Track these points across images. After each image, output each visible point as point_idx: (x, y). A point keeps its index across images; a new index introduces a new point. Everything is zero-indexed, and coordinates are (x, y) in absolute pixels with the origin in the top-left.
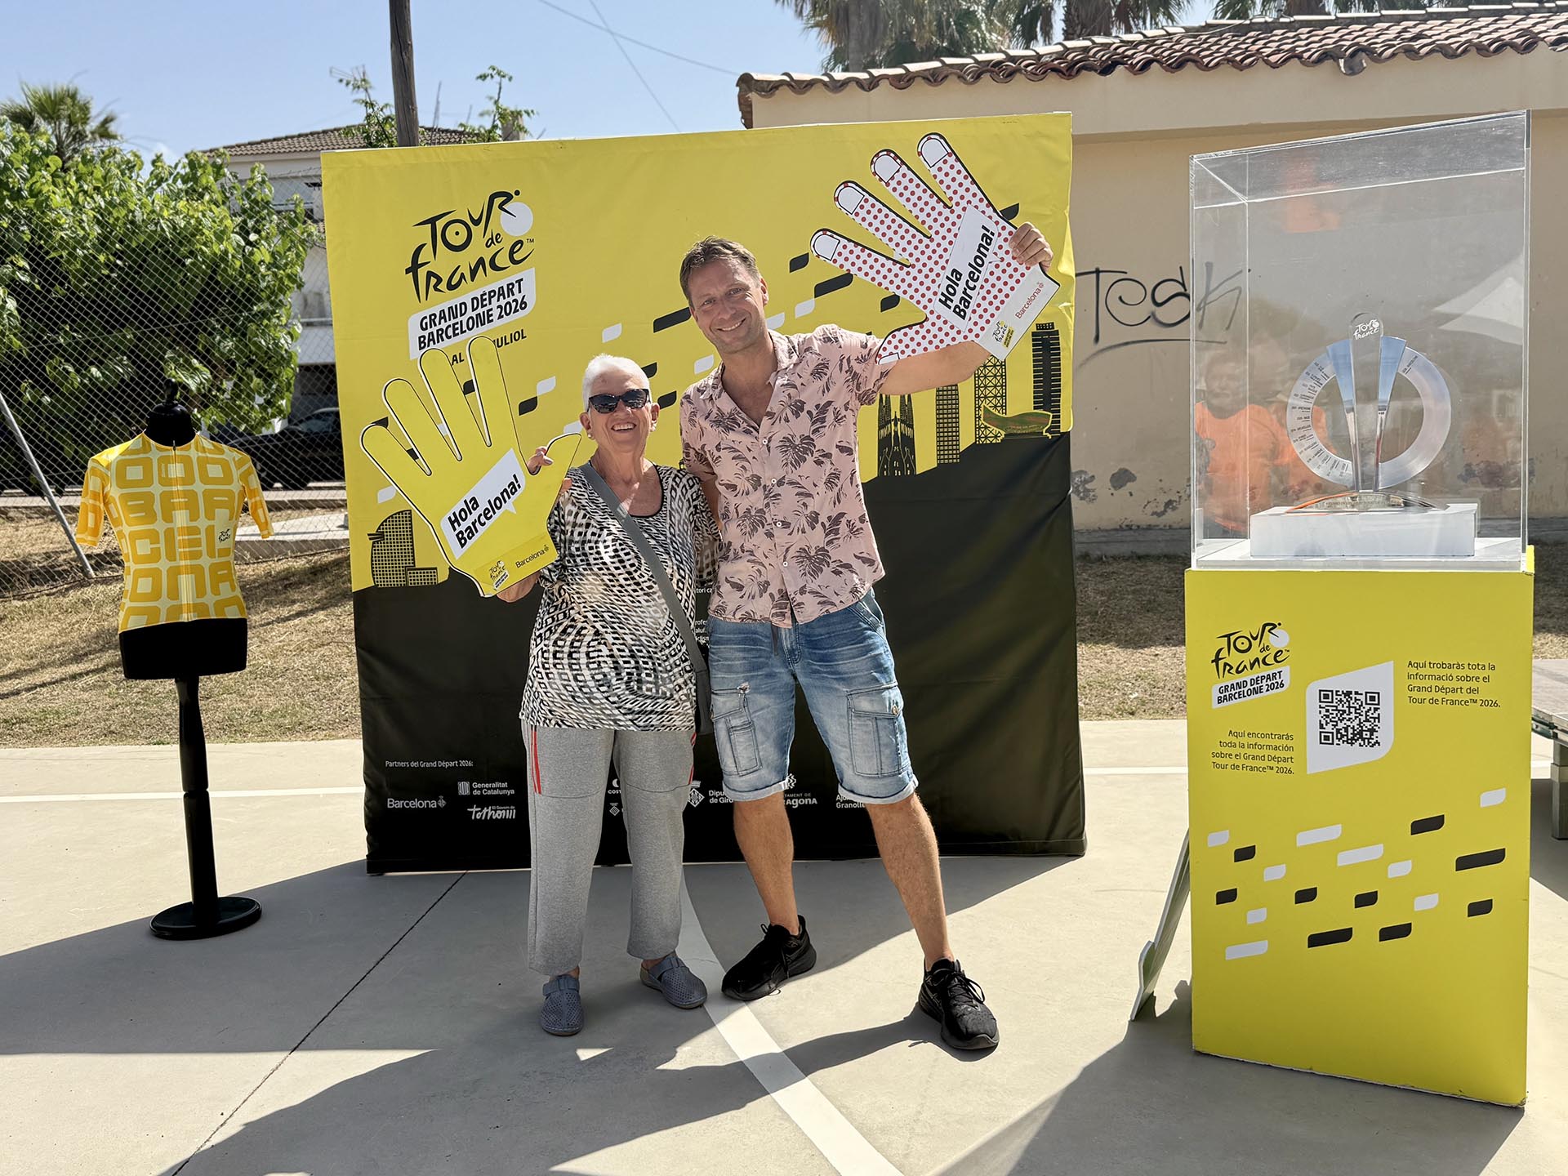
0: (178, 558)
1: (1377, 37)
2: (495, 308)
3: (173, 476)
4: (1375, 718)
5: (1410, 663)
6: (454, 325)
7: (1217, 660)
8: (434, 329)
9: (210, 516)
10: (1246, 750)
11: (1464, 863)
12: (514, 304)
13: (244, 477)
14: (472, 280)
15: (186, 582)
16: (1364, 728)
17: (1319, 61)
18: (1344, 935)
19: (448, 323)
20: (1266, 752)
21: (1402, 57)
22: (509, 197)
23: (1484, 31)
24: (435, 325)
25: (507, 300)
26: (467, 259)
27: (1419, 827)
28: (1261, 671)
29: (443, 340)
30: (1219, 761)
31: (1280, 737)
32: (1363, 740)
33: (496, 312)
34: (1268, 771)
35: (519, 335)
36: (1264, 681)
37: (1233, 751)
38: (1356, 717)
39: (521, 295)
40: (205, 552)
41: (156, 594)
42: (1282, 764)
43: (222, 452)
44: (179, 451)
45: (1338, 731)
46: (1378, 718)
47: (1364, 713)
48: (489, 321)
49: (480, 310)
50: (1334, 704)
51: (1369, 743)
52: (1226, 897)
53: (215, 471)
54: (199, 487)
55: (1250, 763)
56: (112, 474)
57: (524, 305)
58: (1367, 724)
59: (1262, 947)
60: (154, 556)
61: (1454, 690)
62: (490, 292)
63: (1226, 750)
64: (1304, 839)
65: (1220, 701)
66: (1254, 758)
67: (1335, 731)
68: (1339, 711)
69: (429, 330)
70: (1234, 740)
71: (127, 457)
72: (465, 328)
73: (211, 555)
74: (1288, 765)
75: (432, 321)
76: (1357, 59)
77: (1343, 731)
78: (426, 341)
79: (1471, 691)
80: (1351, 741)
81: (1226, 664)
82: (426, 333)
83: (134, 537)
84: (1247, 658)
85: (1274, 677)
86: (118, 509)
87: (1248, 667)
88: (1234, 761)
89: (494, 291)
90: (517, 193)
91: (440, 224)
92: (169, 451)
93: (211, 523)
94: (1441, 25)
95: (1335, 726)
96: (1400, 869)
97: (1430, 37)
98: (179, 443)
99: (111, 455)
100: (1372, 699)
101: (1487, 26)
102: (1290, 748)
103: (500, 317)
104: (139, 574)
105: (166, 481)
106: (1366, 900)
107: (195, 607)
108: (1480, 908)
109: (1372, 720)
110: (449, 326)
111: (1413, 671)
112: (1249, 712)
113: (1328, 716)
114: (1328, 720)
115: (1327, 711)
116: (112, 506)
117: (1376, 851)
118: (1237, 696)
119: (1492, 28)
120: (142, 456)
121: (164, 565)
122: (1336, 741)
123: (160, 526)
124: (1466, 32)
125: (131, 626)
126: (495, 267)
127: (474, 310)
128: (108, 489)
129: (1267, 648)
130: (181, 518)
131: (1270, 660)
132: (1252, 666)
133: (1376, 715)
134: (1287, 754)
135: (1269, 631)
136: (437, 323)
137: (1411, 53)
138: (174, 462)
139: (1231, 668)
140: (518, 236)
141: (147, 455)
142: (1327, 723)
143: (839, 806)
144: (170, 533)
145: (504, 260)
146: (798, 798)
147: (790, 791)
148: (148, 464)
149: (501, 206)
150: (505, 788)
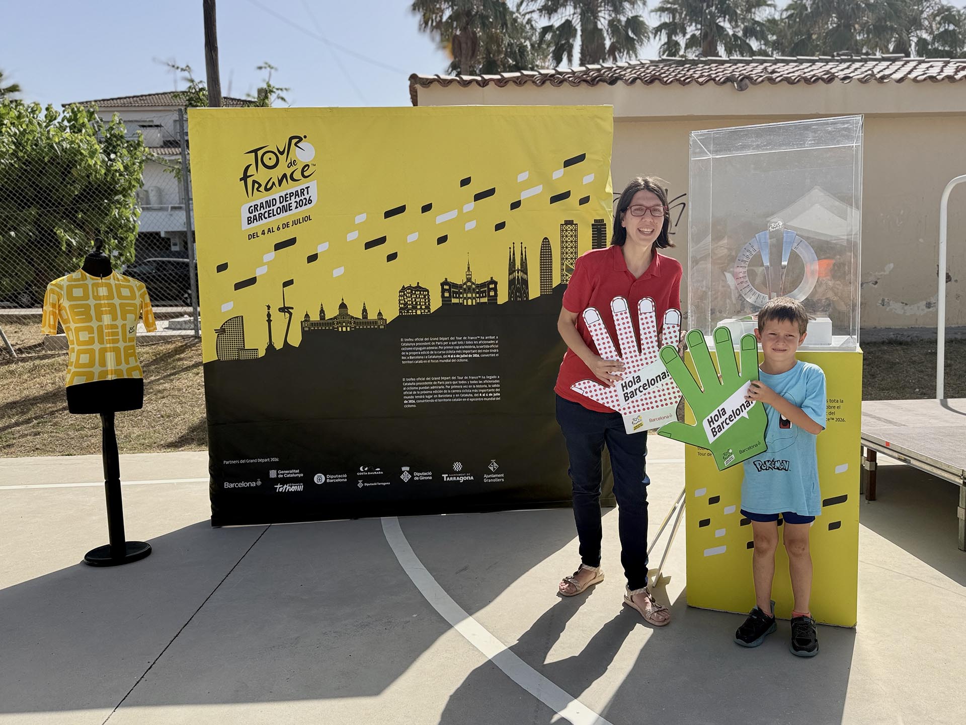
0: (105, 342)
1: (752, 71)
2: (293, 203)
3: (101, 294)
6: (269, 211)
8: (257, 213)
9: (124, 319)
11: (828, 503)
12: (304, 201)
13: (142, 295)
14: (280, 186)
15: (110, 357)
17: (724, 82)
19: (265, 210)
21: (766, 82)
22: (300, 139)
23: (806, 70)
24: (258, 211)
25: (300, 198)
26: (276, 174)
29: (262, 219)
33: (294, 205)
35: (308, 218)
39: (309, 195)
40: (121, 339)
41: (91, 364)
43: (130, 282)
44: (105, 280)
48: (290, 210)
49: (284, 203)
53: (126, 292)
54: (117, 301)
56: (64, 293)
57: (310, 201)
60: (91, 341)
62: (290, 194)
69: (254, 214)
71: (73, 283)
72: (275, 213)
73: (125, 341)
75: (256, 209)
76: (744, 82)
78: (252, 220)
82: (252, 215)
83: (78, 330)
86: (67, 313)
89: (293, 193)
90: (305, 137)
91: (260, 153)
92: (98, 280)
93: (124, 322)
94: (784, 66)
97: (779, 72)
98: (104, 276)
99: (62, 281)
101: (807, 68)
103: (296, 207)
104: (80, 352)
105: (97, 298)
107: (116, 372)
110: (266, 212)
116: (63, 312)
119: (810, 69)
120: (81, 282)
121: (97, 347)
123: (94, 324)
124: (797, 71)
126: (292, 179)
127: (280, 203)
128: (61, 301)
130: (107, 319)
136: (259, 209)
137: (771, 80)
138: (102, 286)
140: (307, 161)
141: (85, 282)
143: (485, 481)
144: (100, 329)
145: (297, 175)
146: (463, 476)
147: (459, 472)
148: (85, 287)
149: (296, 144)
150: (298, 473)
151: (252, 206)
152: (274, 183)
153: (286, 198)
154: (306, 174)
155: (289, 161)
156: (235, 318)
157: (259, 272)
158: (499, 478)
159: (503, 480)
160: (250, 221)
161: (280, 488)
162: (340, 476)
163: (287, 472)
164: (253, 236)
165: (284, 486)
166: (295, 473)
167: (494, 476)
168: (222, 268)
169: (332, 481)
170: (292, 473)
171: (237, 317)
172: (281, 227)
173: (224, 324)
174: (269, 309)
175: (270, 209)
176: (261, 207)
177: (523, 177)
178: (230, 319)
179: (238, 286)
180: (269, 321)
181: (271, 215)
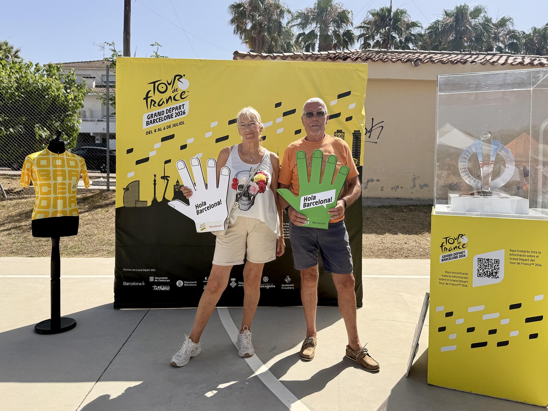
0: (57, 193)
2: (174, 113)
3: (58, 164)
4: (497, 269)
5: (511, 250)
6: (159, 118)
7: (442, 246)
8: (152, 119)
9: (70, 179)
10: (451, 278)
11: (528, 320)
12: (181, 113)
13: (82, 166)
14: (167, 103)
15: (60, 202)
16: (494, 272)
18: (484, 344)
19: (157, 117)
20: (458, 279)
22: (181, 77)
24: (153, 118)
25: (179, 111)
26: (165, 96)
27: (512, 307)
28: (457, 251)
29: (155, 123)
30: (441, 281)
31: (463, 274)
32: (493, 276)
33: (174, 115)
34: (458, 285)
35: (183, 123)
36: (458, 254)
37: (447, 278)
38: (491, 268)
39: (184, 110)
40: (67, 192)
41: (48, 206)
42: (464, 283)
43: (75, 157)
44: (60, 156)
45: (484, 272)
46: (499, 269)
47: (493, 267)
48: (172, 118)
49: (169, 114)
50: (483, 263)
51: (495, 277)
52: (442, 329)
53: (72, 163)
54: (67, 169)
55: (452, 282)
56: (35, 162)
57: (184, 113)
58: (495, 270)
59: (454, 347)
60: (49, 193)
61: (526, 260)
62: (173, 108)
63: (444, 278)
64: (471, 310)
65: (442, 260)
66: (454, 281)
67: (483, 272)
68: (485, 266)
69: (150, 119)
70: (447, 274)
71: (41, 157)
72: (163, 119)
73: (69, 193)
74: (466, 284)
75: (152, 116)
77: (486, 273)
78: (149, 123)
79: (532, 260)
80: (489, 276)
81: (445, 248)
82: (149, 120)
83: (41, 185)
84: (453, 246)
85: (462, 253)
86: (36, 175)
87: (453, 249)
88: (447, 282)
89: (174, 108)
90: (184, 75)
91: (157, 84)
92: (56, 155)
93: (70, 182)
95: (483, 271)
96: (505, 322)
98: (60, 153)
99: (34, 156)
100: (497, 262)
102: (467, 278)
103: (176, 116)
104: (42, 199)
105: (55, 166)
106: (493, 332)
107: (63, 212)
108: (533, 336)
109: (496, 269)
110: (158, 118)
111: (512, 253)
112: (453, 265)
113: (481, 267)
114: (481, 269)
115: (481, 265)
116: (34, 174)
117: (496, 315)
118: (448, 259)
120: (46, 156)
121: (52, 196)
122: (483, 276)
123: (52, 182)
125: (37, 218)
126: (175, 99)
127: (167, 113)
128: (33, 167)
129: (460, 243)
130: (60, 179)
131: (461, 247)
132: (454, 249)
133: (498, 267)
134: (466, 280)
135: (461, 237)
136: (153, 117)
138: (58, 159)
139: (447, 249)
141: (49, 156)
142: (480, 270)
143: (282, 288)
144: (55, 185)
145: (178, 97)
146: (269, 285)
147: (266, 283)
148: (48, 160)
149: (178, 80)
150: (167, 279)
151: (149, 115)
152: (163, 102)
153: (170, 110)
154: (183, 97)
155: (173, 89)
156: (135, 181)
157: (151, 154)
158: (290, 287)
159: (293, 288)
160: (148, 124)
161: (155, 288)
162: (192, 282)
163: (160, 278)
164: (149, 133)
165: (158, 286)
166: (165, 279)
167: (288, 285)
168: (130, 151)
169: (187, 285)
170: (163, 279)
171: (136, 181)
172: (166, 127)
173: (128, 185)
174: (155, 177)
175: (160, 117)
176: (155, 116)
178: (132, 182)
179: (138, 162)
180: (155, 184)
181: (161, 120)
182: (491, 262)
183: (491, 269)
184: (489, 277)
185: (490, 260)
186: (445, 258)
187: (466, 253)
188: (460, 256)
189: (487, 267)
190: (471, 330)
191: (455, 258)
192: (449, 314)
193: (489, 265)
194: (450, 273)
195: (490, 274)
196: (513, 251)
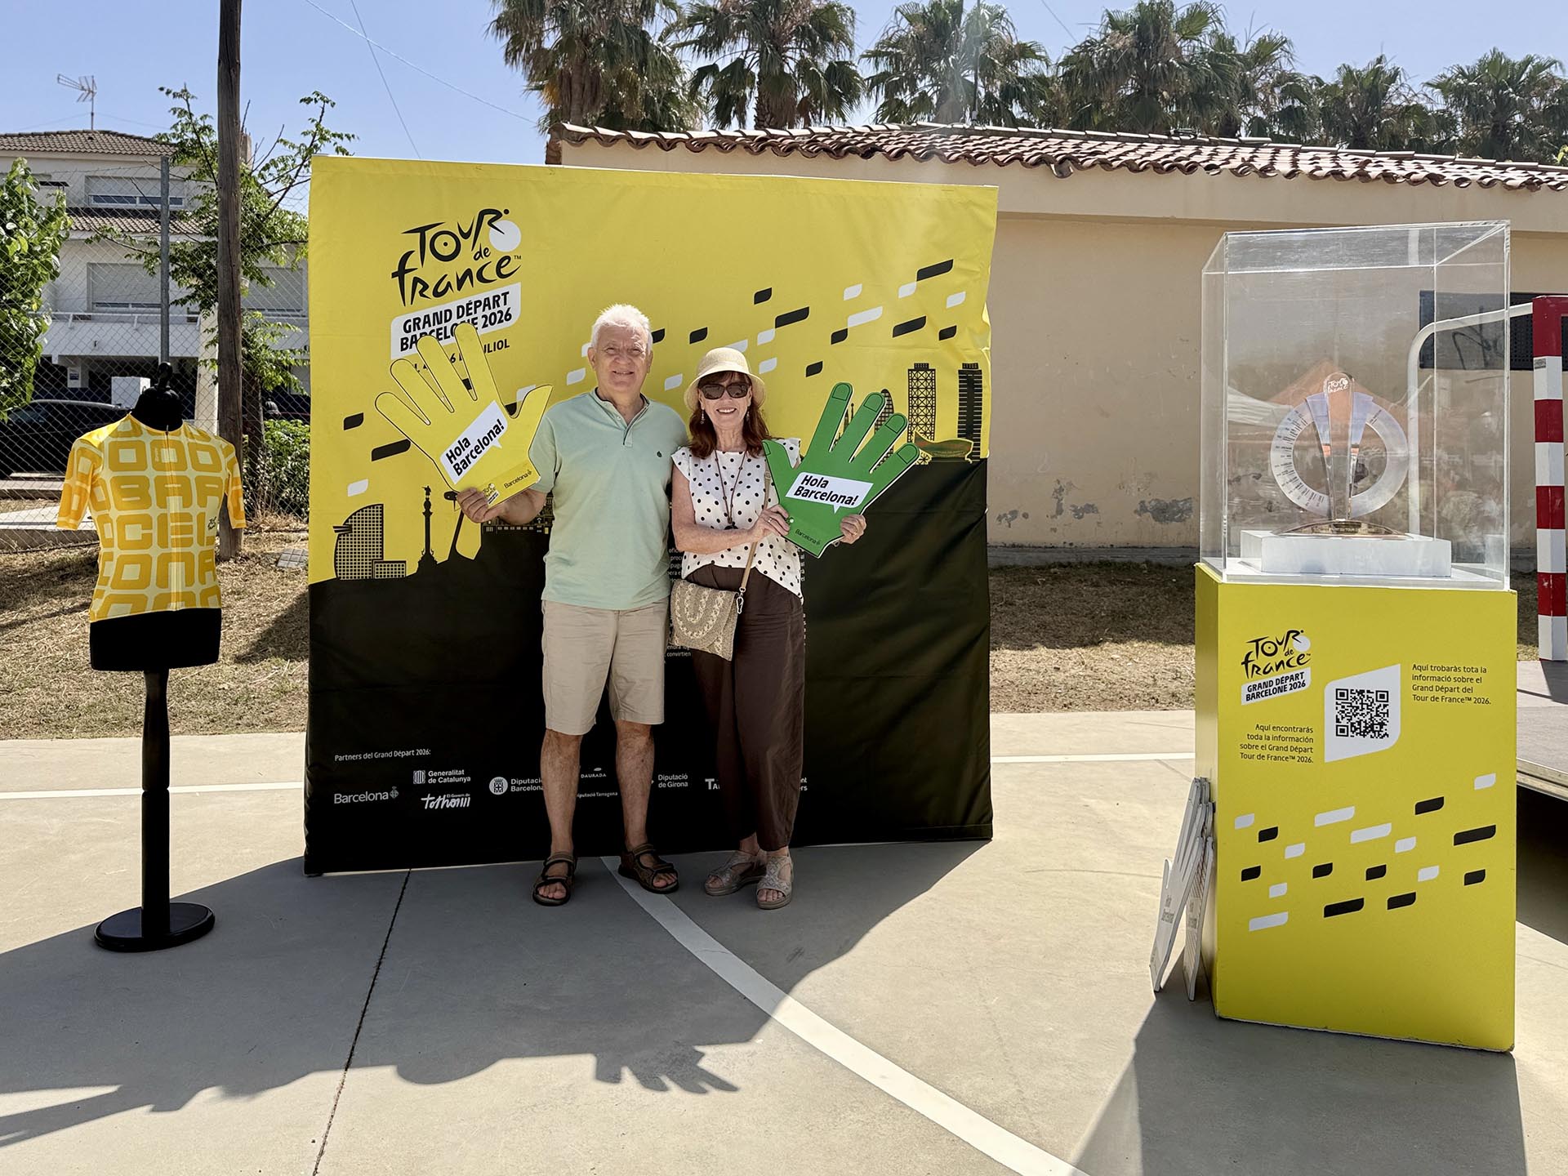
0: (170, 544)
2: (480, 317)
3: (166, 461)
4: (1384, 714)
5: (1415, 666)
6: (438, 330)
7: (1246, 662)
8: (418, 332)
9: (202, 503)
10: (1271, 742)
11: (1461, 838)
12: (499, 315)
13: (230, 466)
14: (459, 289)
15: (176, 570)
16: (1375, 722)
18: (1356, 905)
19: (432, 328)
20: (1289, 744)
22: (498, 215)
24: (419, 329)
25: (492, 311)
26: (454, 269)
27: (1423, 808)
28: (1286, 672)
30: (1247, 752)
31: (1302, 730)
32: (1374, 732)
33: (481, 321)
34: (1290, 760)
35: (503, 344)
36: (1288, 681)
37: (1260, 743)
38: (1368, 713)
39: (506, 307)
40: (195, 540)
41: (144, 581)
42: (1303, 754)
43: (207, 439)
44: (171, 436)
46: (1387, 713)
47: (1374, 709)
49: (465, 318)
50: (1349, 701)
51: (1379, 735)
52: (1251, 874)
53: (204, 458)
54: (191, 473)
55: (1274, 753)
56: (105, 456)
57: (508, 316)
58: (1377, 719)
59: (1282, 918)
60: (145, 542)
61: (1452, 690)
62: (476, 302)
63: (1253, 742)
64: (1322, 820)
65: (1248, 698)
66: (1278, 749)
67: (1349, 725)
68: (1353, 707)
69: (413, 333)
70: (1260, 733)
71: (119, 439)
72: (449, 334)
73: (201, 543)
74: (1308, 755)
75: (416, 325)
77: (1356, 725)
78: (409, 343)
79: (1466, 690)
80: (1363, 734)
81: (1254, 666)
82: (409, 336)
83: (123, 522)
84: (1274, 661)
85: (1297, 677)
86: (107, 492)
87: (1274, 668)
88: (1260, 752)
89: (480, 301)
90: (507, 211)
91: (429, 234)
92: (162, 436)
93: (202, 510)
95: (1349, 720)
96: (1405, 845)
98: (170, 429)
99: (101, 436)
100: (1382, 696)
102: (1311, 740)
103: (485, 326)
104: (123, 561)
105: (160, 466)
106: (1376, 873)
107: (185, 596)
108: (1475, 878)
109: (1382, 715)
110: (433, 331)
111: (1418, 673)
113: (1343, 712)
114: (1344, 715)
115: (1343, 707)
116: (99, 490)
117: (1384, 830)
118: (1263, 694)
120: (134, 439)
121: (155, 552)
122: (1350, 733)
123: (154, 511)
125: (113, 614)
126: (482, 279)
127: (459, 317)
128: (98, 471)
129: (1290, 652)
130: (174, 504)
131: (1293, 662)
132: (1278, 667)
133: (1385, 711)
134: (1308, 746)
135: (1293, 637)
136: (421, 326)
138: (168, 446)
139: (1259, 669)
140: (505, 250)
141: (140, 438)
142: (1343, 718)
144: (163, 519)
145: (491, 272)
148: (140, 448)
149: (490, 223)
150: (461, 776)
151: (410, 321)
152: (449, 284)
153: (468, 309)
154: (504, 271)
155: (477, 249)
156: (370, 507)
157: (415, 432)
159: (806, 789)
160: (405, 345)
161: (431, 801)
162: (532, 782)
163: (443, 774)
165: (437, 798)
166: (457, 777)
168: (353, 422)
169: (516, 789)
170: (452, 776)
171: (373, 506)
173: (351, 517)
174: (428, 494)
175: (440, 326)
176: (425, 322)
177: (852, 292)
178: (362, 510)
179: (379, 453)
180: (428, 514)
181: (442, 336)
182: (1368, 697)
183: (1369, 716)
184: (1364, 736)
185: (1365, 694)
186: (1255, 692)
187: (1307, 678)
188: (1293, 687)
189: (1358, 711)
190: (1322, 871)
191: (1280, 690)
192: (1268, 835)
193: (1365, 706)
194: (1268, 728)
195: (1367, 728)
196: (1421, 668)
